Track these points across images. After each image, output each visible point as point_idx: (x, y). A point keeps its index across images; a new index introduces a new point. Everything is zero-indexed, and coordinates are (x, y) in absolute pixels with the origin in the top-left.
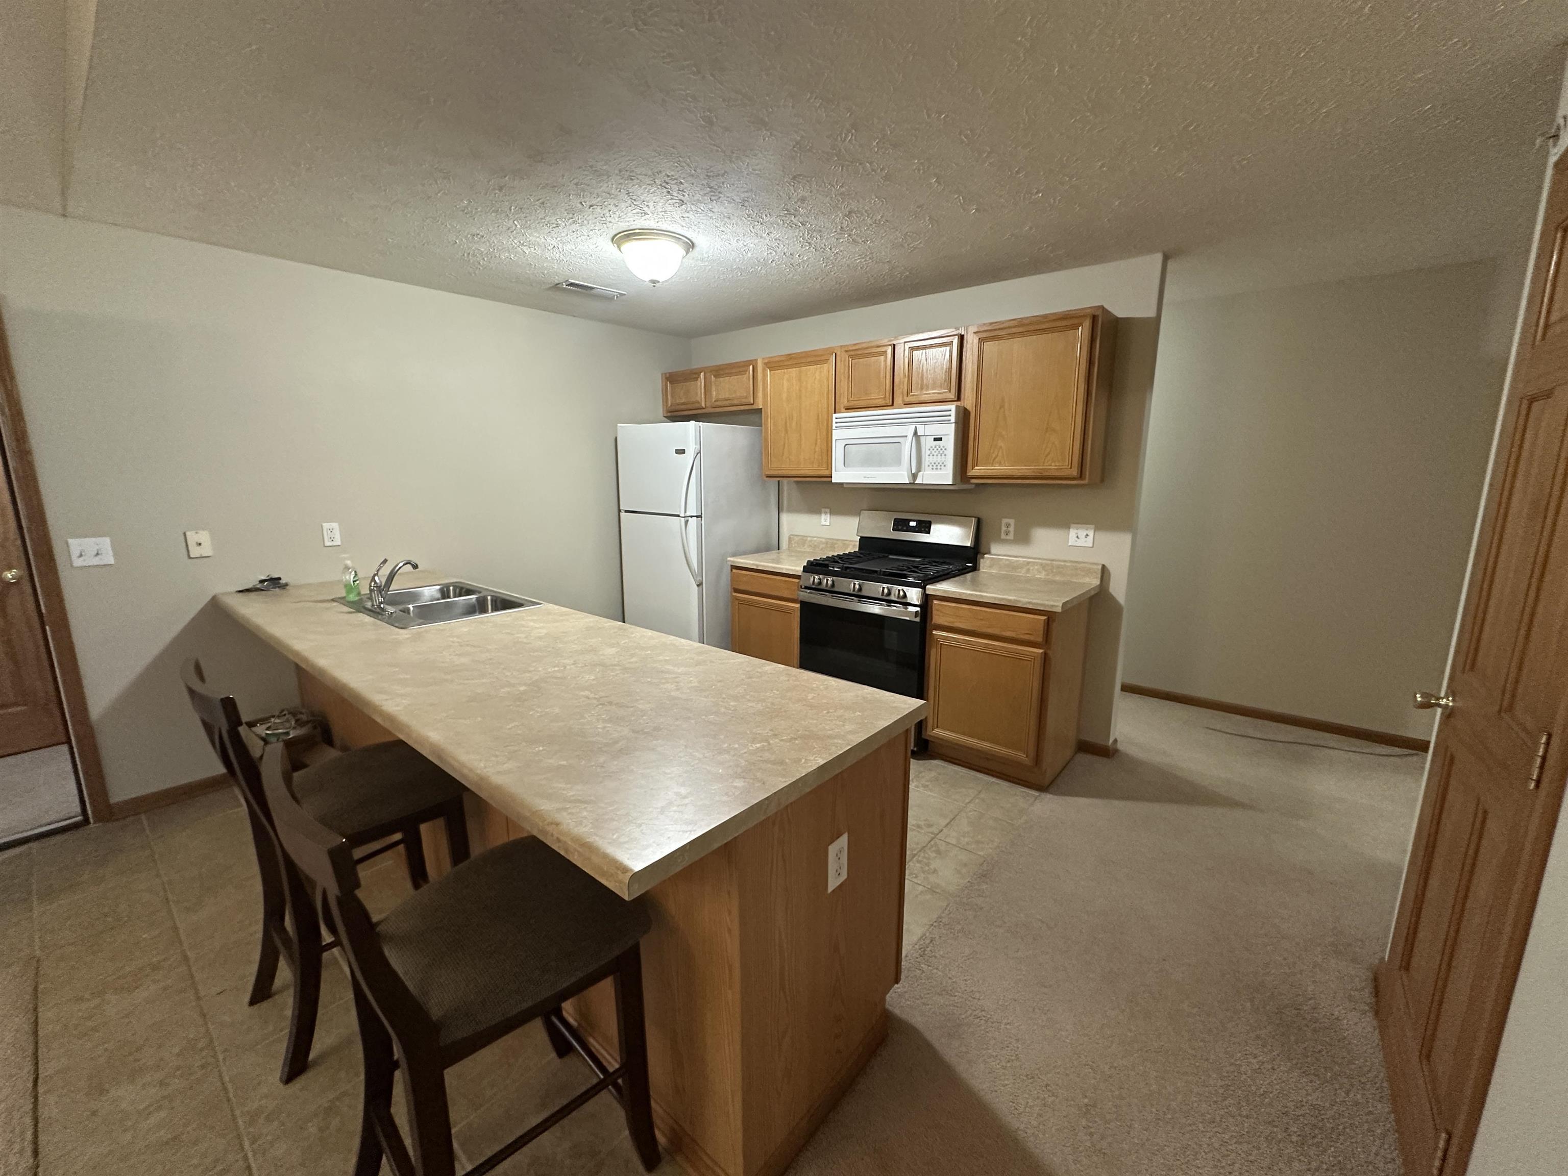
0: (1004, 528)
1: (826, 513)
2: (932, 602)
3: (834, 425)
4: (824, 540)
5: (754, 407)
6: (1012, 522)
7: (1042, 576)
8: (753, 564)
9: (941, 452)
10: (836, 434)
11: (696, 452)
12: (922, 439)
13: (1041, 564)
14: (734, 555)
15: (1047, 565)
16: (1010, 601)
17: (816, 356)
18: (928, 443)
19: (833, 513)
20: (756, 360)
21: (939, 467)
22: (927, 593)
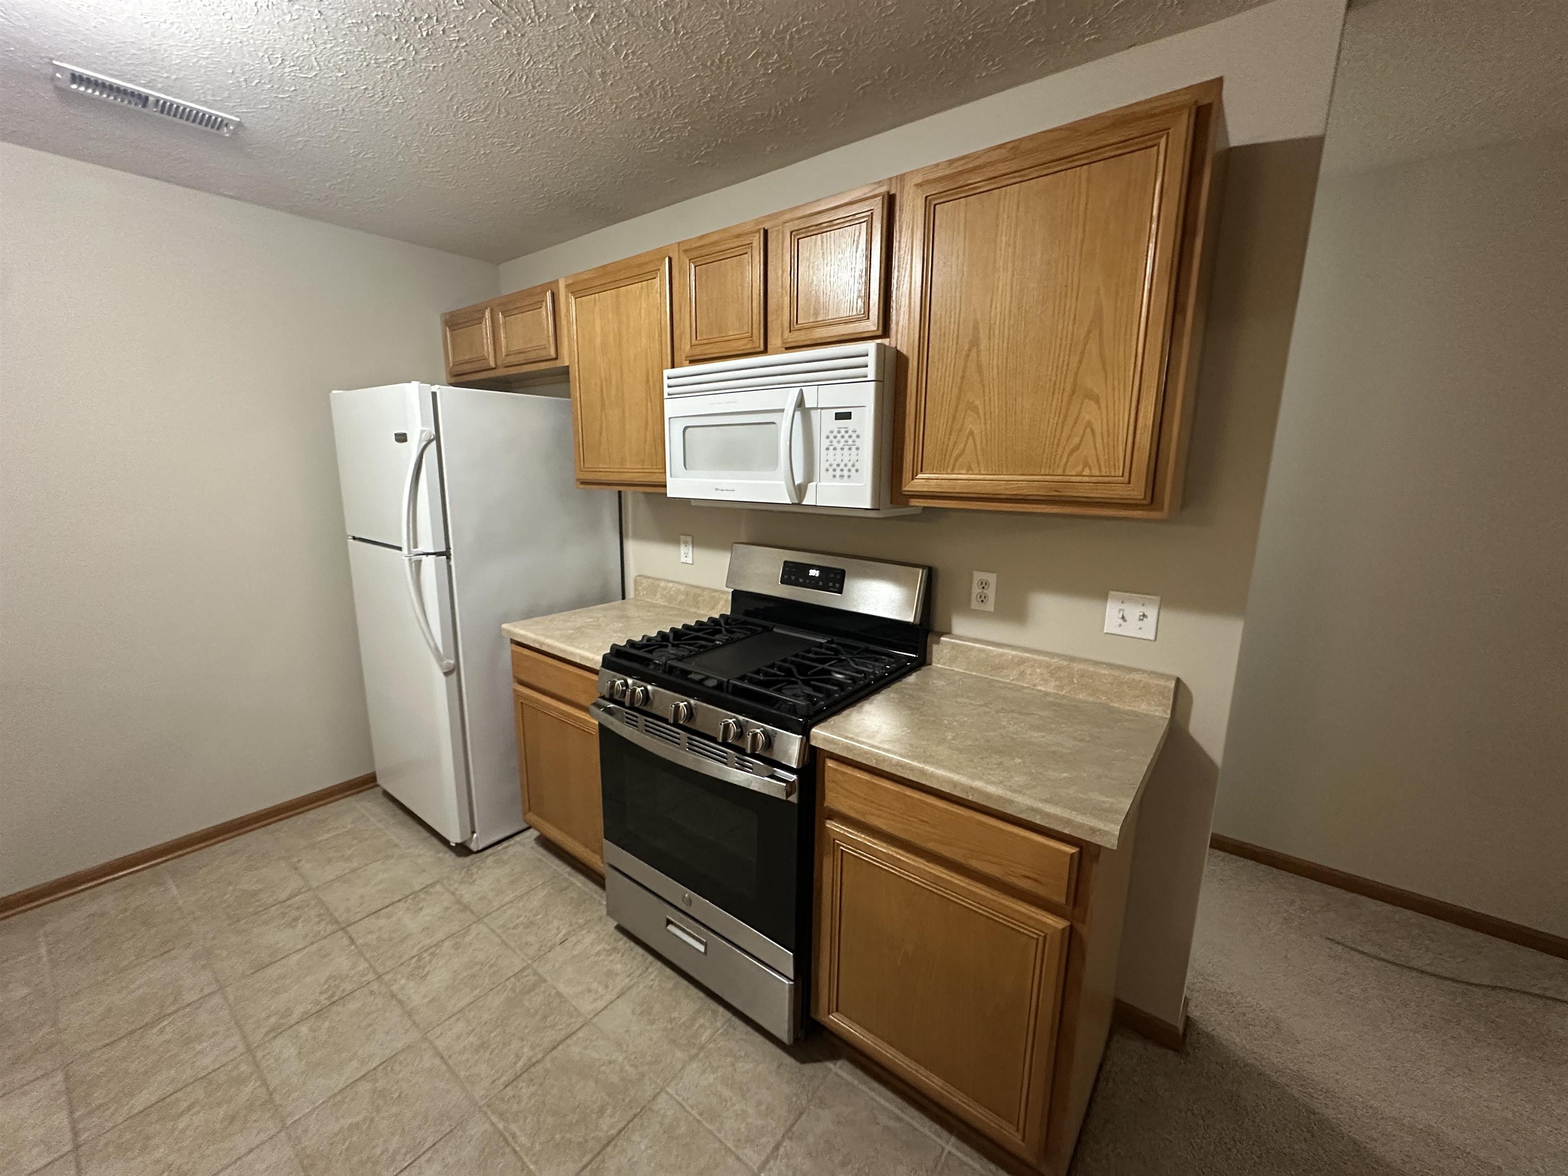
0: (976, 590)
1: (686, 543)
2: (824, 762)
3: (666, 390)
4: (682, 588)
5: (558, 364)
6: (992, 578)
7: (1050, 688)
9: (850, 442)
10: (671, 408)
12: (815, 415)
13: (1048, 666)
15: (1059, 668)
17: (640, 266)
18: (824, 423)
19: (697, 543)
20: (557, 281)
21: (846, 473)
22: (813, 743)
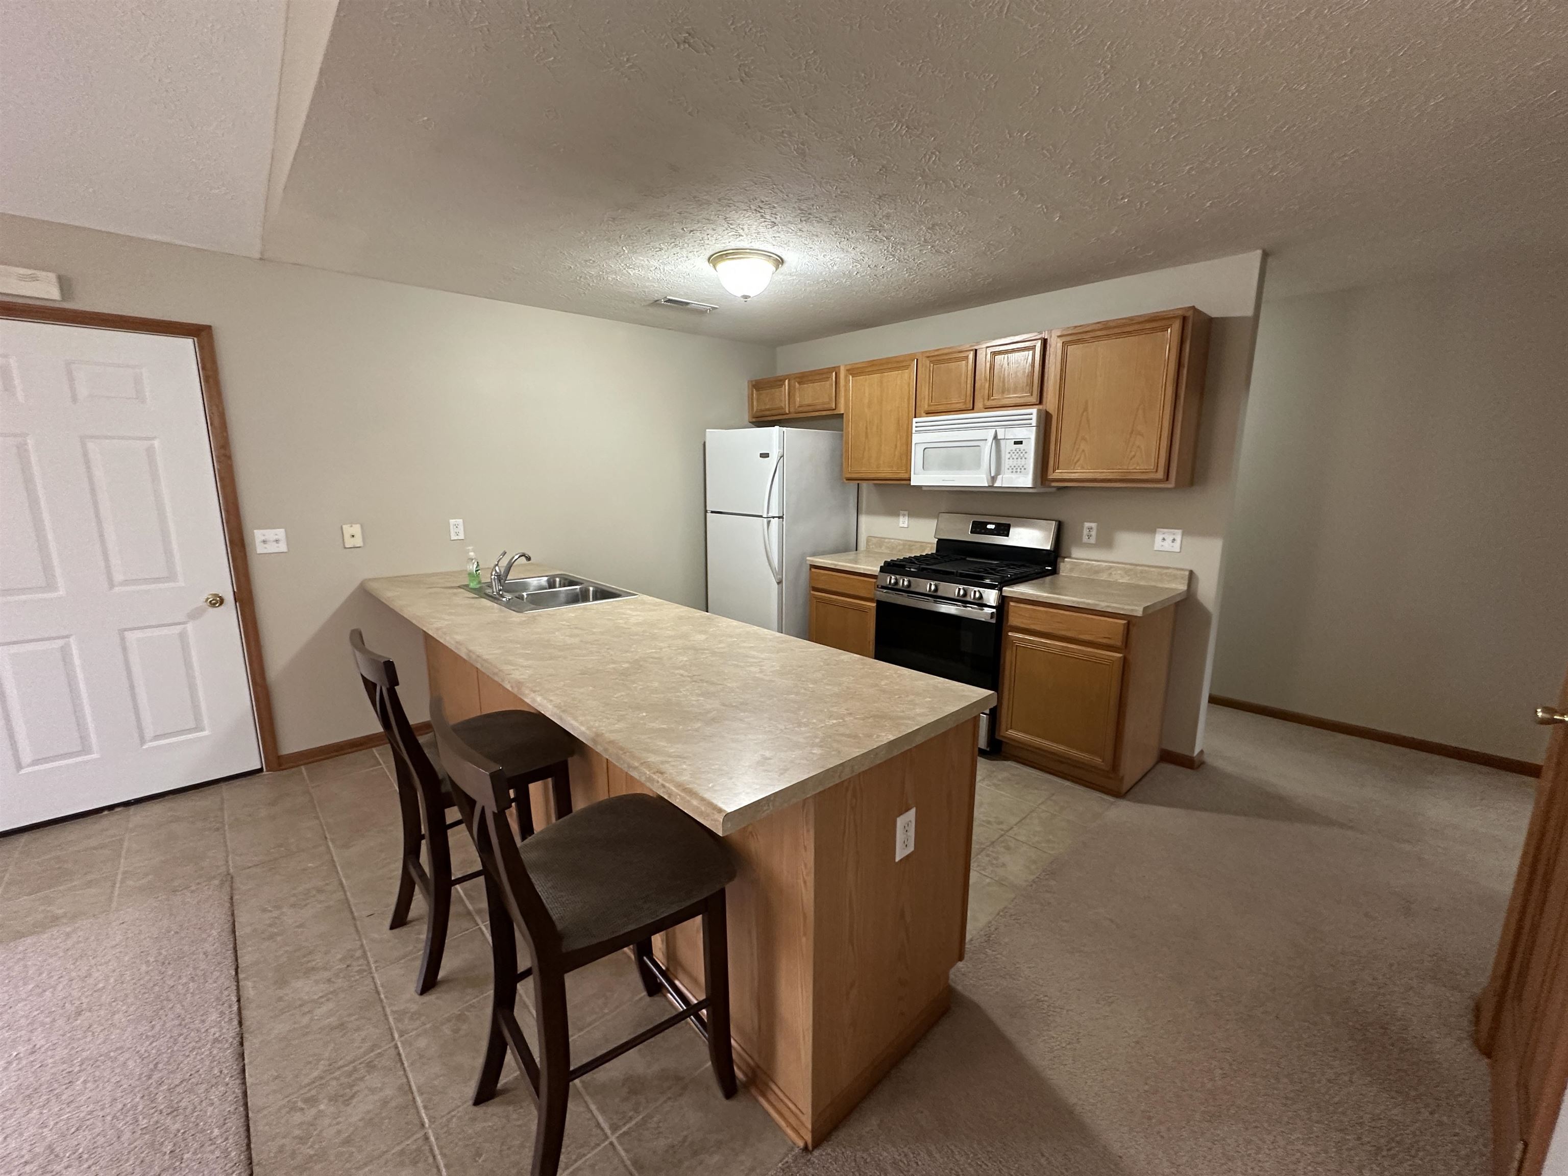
0: (1085, 532)
1: (904, 515)
2: (1009, 604)
3: (914, 429)
4: (901, 542)
5: (836, 412)
6: (1094, 525)
7: (1125, 580)
8: (832, 564)
9: (1022, 455)
10: (916, 438)
11: (780, 455)
12: (1002, 442)
13: (1125, 569)
14: (814, 555)
15: (1131, 570)
16: (1089, 604)
17: (898, 362)
18: (1008, 447)
19: (911, 514)
20: (839, 367)
21: (1019, 470)
22: (1004, 594)
